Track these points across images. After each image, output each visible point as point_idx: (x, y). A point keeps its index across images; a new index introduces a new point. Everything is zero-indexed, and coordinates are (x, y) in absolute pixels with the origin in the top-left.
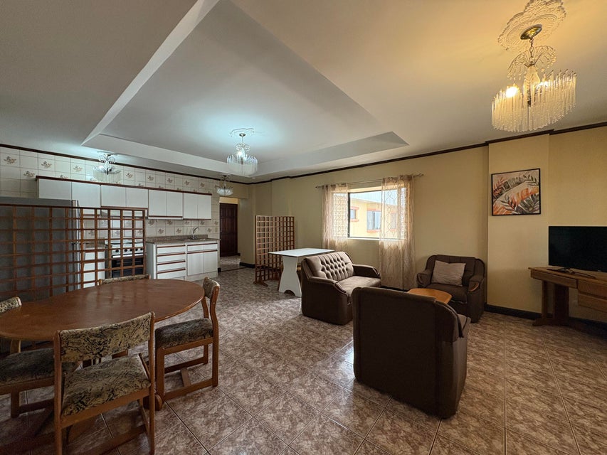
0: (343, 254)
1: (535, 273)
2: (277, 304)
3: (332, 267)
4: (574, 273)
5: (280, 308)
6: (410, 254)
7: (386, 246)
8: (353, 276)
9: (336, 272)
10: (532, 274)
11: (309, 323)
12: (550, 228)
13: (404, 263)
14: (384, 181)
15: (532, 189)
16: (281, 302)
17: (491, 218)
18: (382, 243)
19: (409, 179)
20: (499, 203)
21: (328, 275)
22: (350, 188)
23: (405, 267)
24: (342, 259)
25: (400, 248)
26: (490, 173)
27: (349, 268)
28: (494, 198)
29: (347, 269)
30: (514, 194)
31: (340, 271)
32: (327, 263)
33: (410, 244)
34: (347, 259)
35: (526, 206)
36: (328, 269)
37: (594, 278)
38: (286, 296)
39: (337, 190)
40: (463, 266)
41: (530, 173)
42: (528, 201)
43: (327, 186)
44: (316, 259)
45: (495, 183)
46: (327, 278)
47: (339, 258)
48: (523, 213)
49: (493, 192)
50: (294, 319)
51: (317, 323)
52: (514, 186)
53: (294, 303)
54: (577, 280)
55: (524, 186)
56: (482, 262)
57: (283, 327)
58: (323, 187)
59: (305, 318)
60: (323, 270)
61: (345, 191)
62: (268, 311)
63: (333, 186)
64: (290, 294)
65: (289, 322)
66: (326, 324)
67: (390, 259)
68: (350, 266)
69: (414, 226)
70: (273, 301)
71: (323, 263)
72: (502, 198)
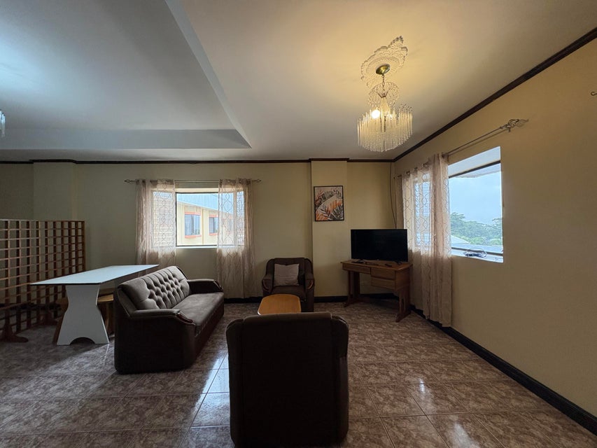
0: (174, 269)
1: (345, 265)
2: (58, 371)
3: (163, 290)
4: (366, 263)
5: (65, 377)
6: (249, 260)
7: (225, 253)
8: (189, 295)
9: (169, 296)
10: (343, 267)
11: (132, 386)
12: (352, 231)
13: (244, 270)
14: (220, 183)
15: (339, 201)
16: (67, 363)
17: (314, 223)
18: (220, 251)
19: (247, 184)
20: (319, 211)
21: (159, 303)
22: (178, 186)
23: (246, 274)
24: (174, 276)
25: (240, 254)
26: (313, 185)
27: (184, 286)
28: (316, 206)
29: (182, 288)
30: (329, 204)
31: (174, 293)
32: (156, 284)
33: (249, 249)
34: (180, 275)
35: (336, 214)
36: (158, 293)
37: (378, 265)
38: (76, 350)
39: (160, 187)
40: (297, 266)
41: (338, 188)
42: (337, 210)
43: (144, 182)
44: (139, 283)
45: (316, 194)
46: (158, 309)
47: (171, 276)
48: (334, 220)
49: (315, 201)
50: (102, 387)
51: (146, 379)
52: (328, 198)
53: (94, 357)
54: (371, 268)
55: (334, 198)
56: (309, 260)
57: (82, 412)
58: (137, 182)
59: (125, 377)
60: (151, 296)
61: (171, 190)
62: (38, 392)
63: (154, 183)
64: (84, 343)
65: (93, 399)
66: (163, 376)
67: (229, 267)
68: (185, 283)
69: (253, 231)
70: (45, 367)
71: (150, 287)
72: (321, 207)
